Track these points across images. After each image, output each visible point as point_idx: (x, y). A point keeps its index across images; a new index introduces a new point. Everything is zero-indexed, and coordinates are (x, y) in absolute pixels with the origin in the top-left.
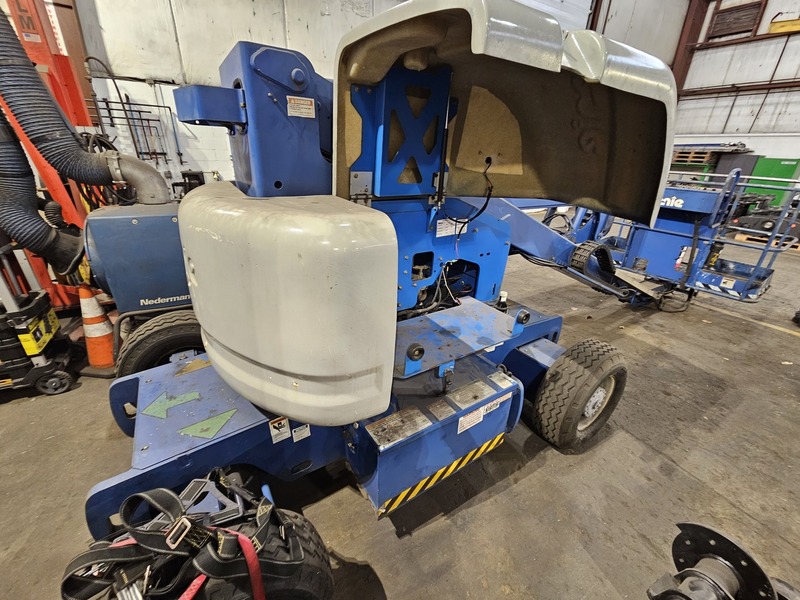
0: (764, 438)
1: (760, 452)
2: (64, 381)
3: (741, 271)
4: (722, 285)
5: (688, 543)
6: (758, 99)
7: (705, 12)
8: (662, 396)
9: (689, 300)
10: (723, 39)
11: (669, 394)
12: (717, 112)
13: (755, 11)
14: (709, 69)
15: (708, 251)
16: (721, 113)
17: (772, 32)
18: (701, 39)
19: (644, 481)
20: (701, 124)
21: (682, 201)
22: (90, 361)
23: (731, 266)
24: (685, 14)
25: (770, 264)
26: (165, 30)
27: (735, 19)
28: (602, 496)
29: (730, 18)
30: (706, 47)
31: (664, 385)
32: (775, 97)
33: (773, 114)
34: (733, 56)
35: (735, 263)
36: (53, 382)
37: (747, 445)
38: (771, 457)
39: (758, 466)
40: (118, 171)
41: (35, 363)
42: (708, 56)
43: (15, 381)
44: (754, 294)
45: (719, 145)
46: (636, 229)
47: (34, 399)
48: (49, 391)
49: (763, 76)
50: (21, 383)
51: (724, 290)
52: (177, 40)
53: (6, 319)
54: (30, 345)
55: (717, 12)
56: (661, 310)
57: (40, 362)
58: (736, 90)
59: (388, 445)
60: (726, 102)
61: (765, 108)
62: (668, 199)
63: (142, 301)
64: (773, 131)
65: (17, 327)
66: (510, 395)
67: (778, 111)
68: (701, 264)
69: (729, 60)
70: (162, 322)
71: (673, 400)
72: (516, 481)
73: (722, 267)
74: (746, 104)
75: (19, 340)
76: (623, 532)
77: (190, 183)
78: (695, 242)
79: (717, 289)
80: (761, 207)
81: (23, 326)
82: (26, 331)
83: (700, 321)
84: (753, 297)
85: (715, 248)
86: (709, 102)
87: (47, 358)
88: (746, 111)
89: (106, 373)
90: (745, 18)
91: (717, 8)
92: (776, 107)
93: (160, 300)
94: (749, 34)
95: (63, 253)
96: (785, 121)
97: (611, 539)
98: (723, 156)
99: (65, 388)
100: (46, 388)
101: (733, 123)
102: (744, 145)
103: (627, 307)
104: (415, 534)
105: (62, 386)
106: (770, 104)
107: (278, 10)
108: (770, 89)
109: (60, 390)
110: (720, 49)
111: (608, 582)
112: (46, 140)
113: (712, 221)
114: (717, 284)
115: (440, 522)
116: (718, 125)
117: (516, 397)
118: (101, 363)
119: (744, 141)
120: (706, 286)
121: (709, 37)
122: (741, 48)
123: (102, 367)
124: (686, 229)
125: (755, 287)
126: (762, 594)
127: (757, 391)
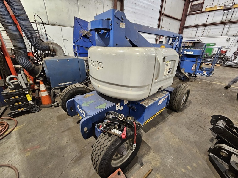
0: (219, 105)
1: (219, 108)
2: (38, 108)
3: (207, 70)
4: (203, 73)
5: (214, 119)
6: (203, 28)
7: (189, 5)
8: (195, 99)
9: (195, 78)
10: (194, 13)
11: (196, 99)
12: (193, 32)
13: (201, 5)
14: (191, 20)
15: (199, 65)
16: (194, 32)
17: (206, 11)
18: (188, 13)
19: (196, 116)
20: (190, 35)
21: (193, 53)
22: (43, 103)
23: (204, 69)
24: (184, 6)
25: (213, 68)
26: (42, 8)
27: (197, 7)
28: (188, 120)
29: (195, 7)
30: (189, 15)
31: (195, 97)
32: (207, 28)
33: (207, 32)
34: (196, 17)
35: (205, 68)
36: (35, 109)
37: (216, 107)
38: (222, 109)
39: (220, 110)
40: (52, 47)
41: (30, 103)
42: (190, 17)
43: (24, 109)
44: (211, 74)
45: (195, 40)
46: (181, 61)
47: (30, 114)
48: (34, 111)
49: (204, 22)
50: (26, 109)
51: (204, 74)
52: (46, 11)
53: (22, 90)
54: (29, 98)
55: (192, 5)
56: (189, 81)
57: (31, 103)
58: (198, 26)
59: (148, 106)
60: (195, 29)
61: (205, 31)
62: (189, 52)
63: (59, 84)
64: (207, 36)
65: (26, 92)
66: (167, 96)
67: (208, 31)
68: (198, 68)
69: (195, 18)
70: (72, 87)
71: (198, 100)
72: (168, 119)
73: (202, 69)
74: (201, 29)
75: (26, 96)
76: (195, 126)
77: (53, 54)
78: (196, 63)
79: (202, 74)
80: (206, 56)
81: (27, 92)
82: (28, 94)
83: (199, 83)
84: (211, 75)
85: (201, 64)
86: (191, 29)
87: (33, 102)
88: (200, 31)
89: (48, 106)
90: (199, 7)
91: (192, 4)
92: (208, 30)
93: (64, 84)
94: (200, 11)
95: (36, 71)
96: (210, 34)
97: (193, 127)
98: (196, 43)
99: (38, 111)
100: (33, 110)
101: (198, 35)
102: (201, 40)
103: (180, 81)
104: (149, 132)
105: (37, 110)
106: (206, 29)
107: (76, 2)
108: (206, 25)
109: (37, 111)
110: (193, 15)
111: (195, 135)
112: (32, 38)
113: (201, 57)
114: (202, 73)
115: (154, 129)
116: (194, 35)
117: (168, 97)
118: (46, 103)
119: (201, 39)
120: (200, 74)
121: (190, 12)
122: (198, 15)
123: (47, 104)
124: (194, 60)
125: (211, 73)
126: (231, 125)
127: (215, 96)
